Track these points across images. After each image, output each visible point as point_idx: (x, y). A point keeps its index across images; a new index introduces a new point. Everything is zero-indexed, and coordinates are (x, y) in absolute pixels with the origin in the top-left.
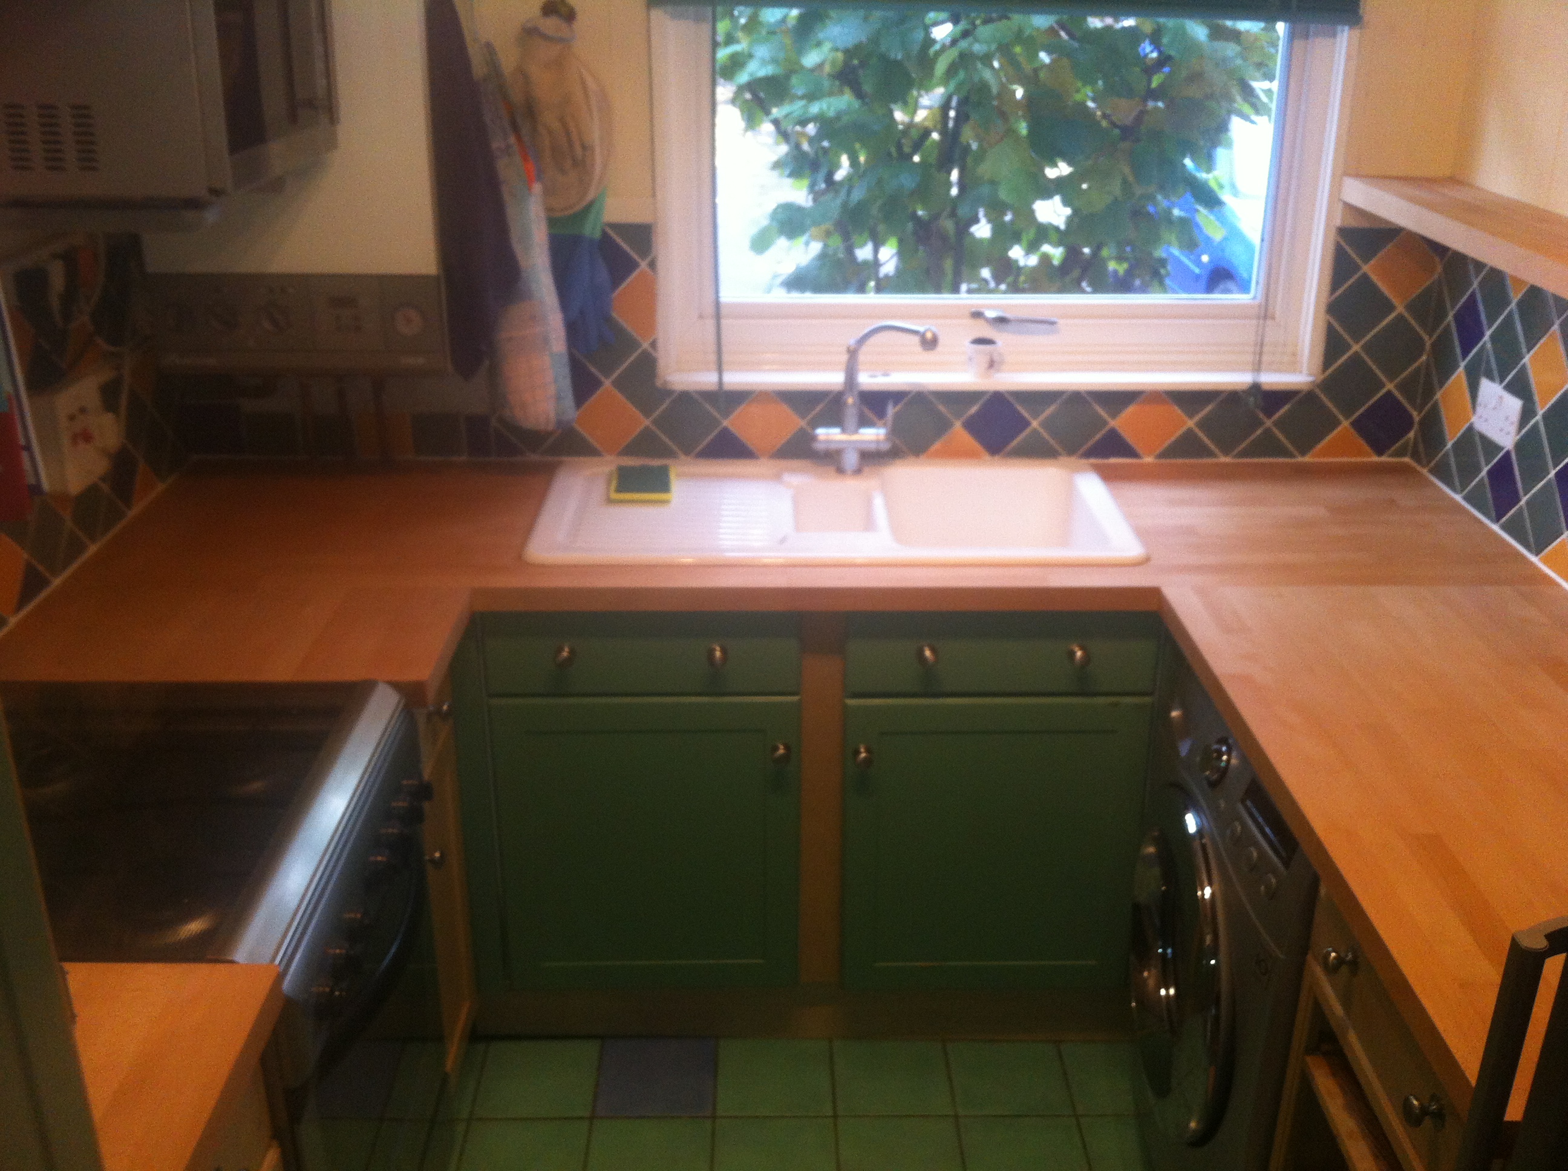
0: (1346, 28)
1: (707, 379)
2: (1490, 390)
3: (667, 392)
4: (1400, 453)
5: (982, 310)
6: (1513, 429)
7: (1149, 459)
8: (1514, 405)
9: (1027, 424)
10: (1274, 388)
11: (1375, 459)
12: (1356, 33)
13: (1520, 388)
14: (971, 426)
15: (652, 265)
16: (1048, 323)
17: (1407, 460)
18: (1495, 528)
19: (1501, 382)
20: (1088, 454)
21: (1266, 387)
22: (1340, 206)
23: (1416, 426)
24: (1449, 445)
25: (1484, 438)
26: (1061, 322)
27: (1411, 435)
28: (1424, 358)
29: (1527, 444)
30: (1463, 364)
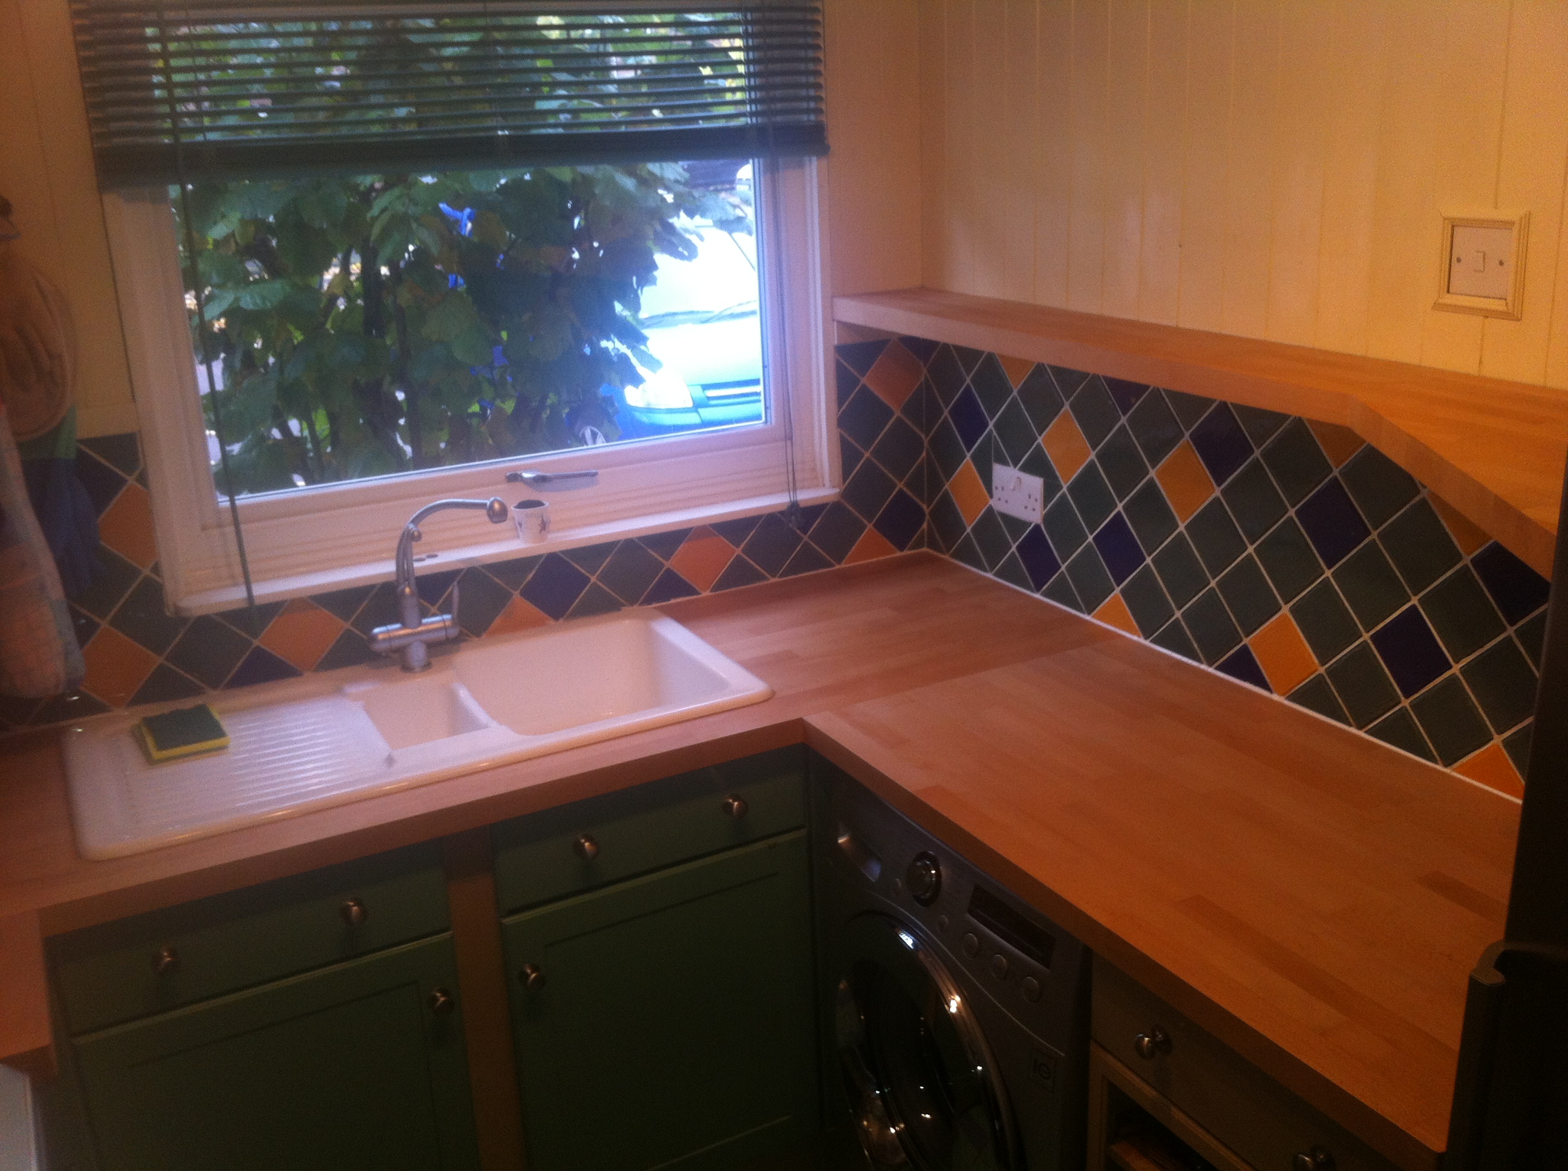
0: (814, 159)
1: (233, 596)
2: (1005, 475)
3: (181, 619)
4: (919, 544)
5: (519, 473)
6: (1039, 505)
7: (706, 593)
8: (1035, 484)
9: (588, 580)
10: (810, 504)
11: (899, 554)
12: (824, 162)
13: (1038, 466)
14: (529, 594)
15: (143, 479)
16: (588, 476)
17: (925, 549)
18: (1037, 596)
19: (1015, 466)
20: (648, 601)
21: (802, 505)
22: (835, 324)
23: (927, 517)
24: (969, 530)
25: (1006, 517)
26: (600, 472)
27: (925, 526)
28: (924, 454)
29: (1057, 515)
30: (968, 455)
